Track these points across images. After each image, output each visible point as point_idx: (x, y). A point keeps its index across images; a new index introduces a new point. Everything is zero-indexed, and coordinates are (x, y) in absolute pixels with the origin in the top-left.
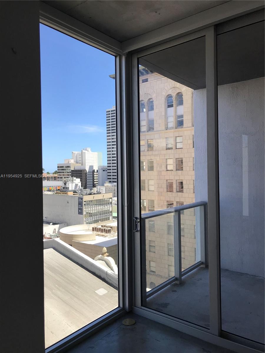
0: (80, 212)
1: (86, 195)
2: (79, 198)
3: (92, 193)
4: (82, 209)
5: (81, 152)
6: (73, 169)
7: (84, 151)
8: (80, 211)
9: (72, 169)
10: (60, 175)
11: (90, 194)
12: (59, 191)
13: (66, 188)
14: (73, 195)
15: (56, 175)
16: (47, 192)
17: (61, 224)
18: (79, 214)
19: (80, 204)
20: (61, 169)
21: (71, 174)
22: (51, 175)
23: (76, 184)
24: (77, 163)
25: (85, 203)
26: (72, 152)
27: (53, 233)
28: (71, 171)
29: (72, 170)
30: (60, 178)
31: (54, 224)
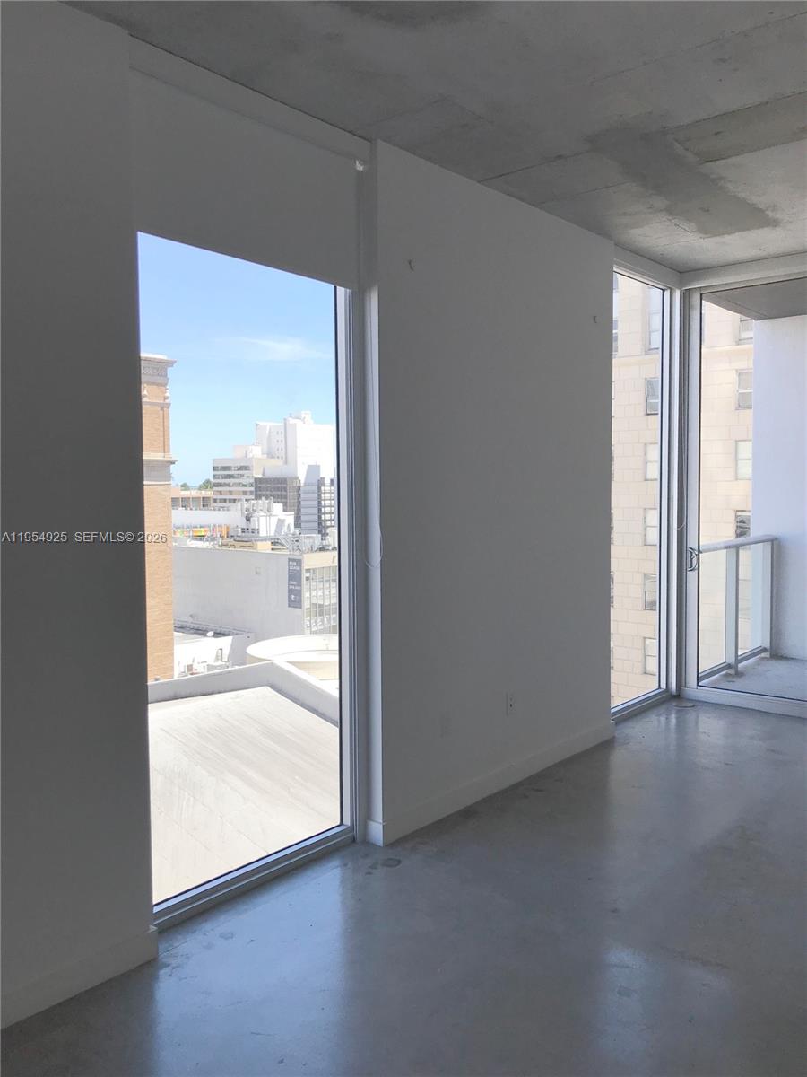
0: (295, 600)
1: (311, 550)
2: (290, 560)
3: (329, 546)
4: (299, 593)
5: (283, 424)
6: (260, 476)
7: (291, 421)
8: (293, 596)
9: (256, 476)
10: (221, 493)
11: (322, 550)
12: (231, 541)
13: (250, 530)
14: (270, 552)
15: (208, 493)
16: (193, 542)
17: (237, 634)
18: (289, 606)
19: (294, 576)
20: (224, 474)
21: (252, 489)
22: (194, 493)
23: (279, 520)
24: (273, 457)
25: (308, 575)
26: (257, 425)
27: (217, 660)
28: (252, 481)
29: (256, 479)
30: (220, 502)
31: (218, 634)
